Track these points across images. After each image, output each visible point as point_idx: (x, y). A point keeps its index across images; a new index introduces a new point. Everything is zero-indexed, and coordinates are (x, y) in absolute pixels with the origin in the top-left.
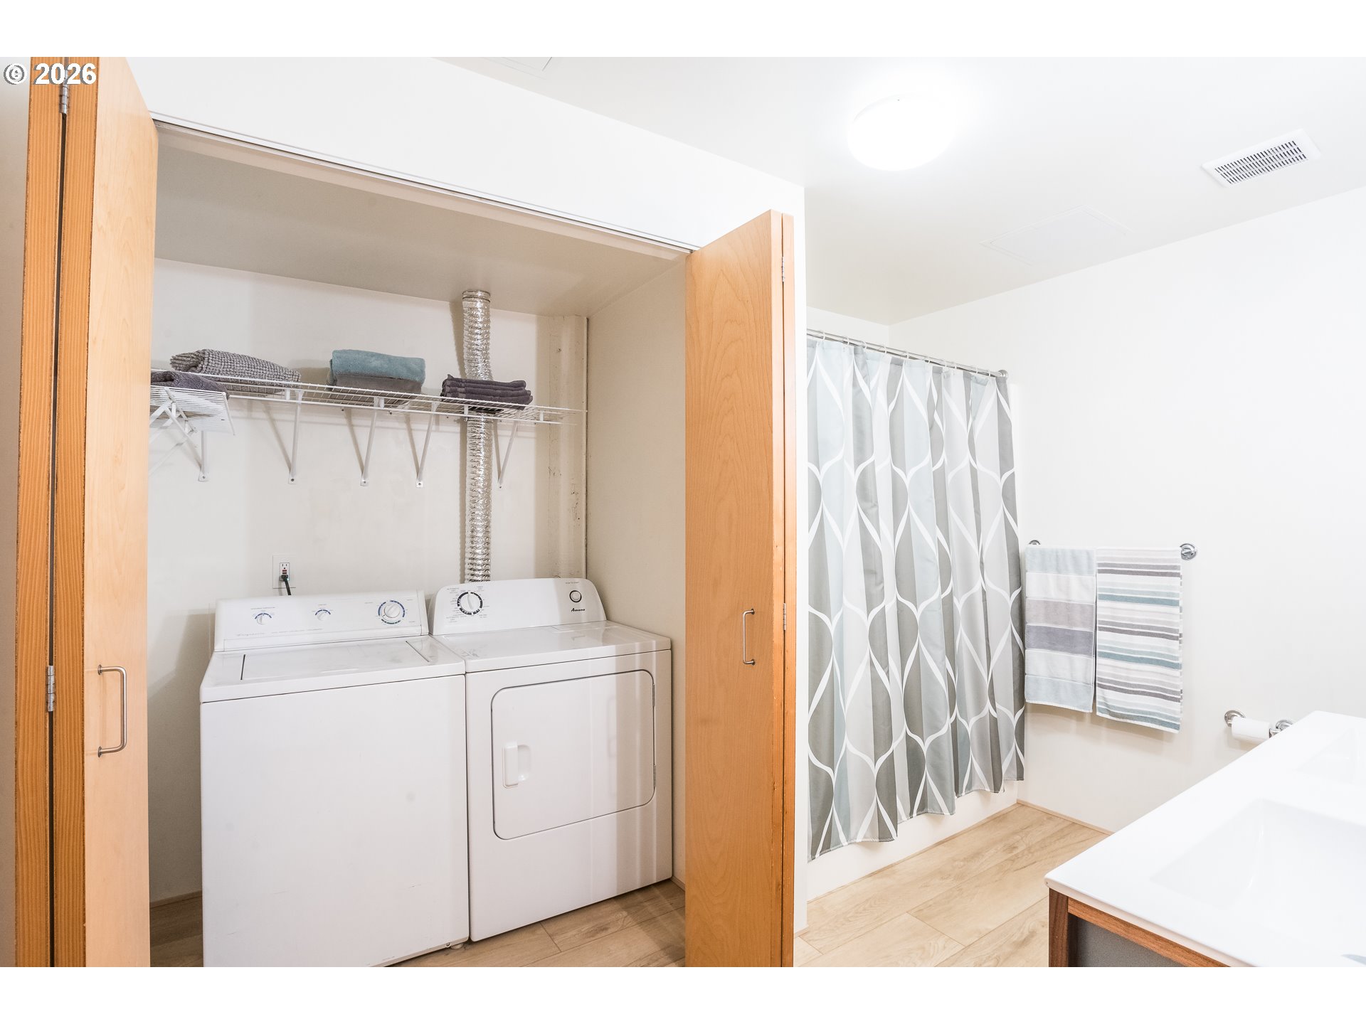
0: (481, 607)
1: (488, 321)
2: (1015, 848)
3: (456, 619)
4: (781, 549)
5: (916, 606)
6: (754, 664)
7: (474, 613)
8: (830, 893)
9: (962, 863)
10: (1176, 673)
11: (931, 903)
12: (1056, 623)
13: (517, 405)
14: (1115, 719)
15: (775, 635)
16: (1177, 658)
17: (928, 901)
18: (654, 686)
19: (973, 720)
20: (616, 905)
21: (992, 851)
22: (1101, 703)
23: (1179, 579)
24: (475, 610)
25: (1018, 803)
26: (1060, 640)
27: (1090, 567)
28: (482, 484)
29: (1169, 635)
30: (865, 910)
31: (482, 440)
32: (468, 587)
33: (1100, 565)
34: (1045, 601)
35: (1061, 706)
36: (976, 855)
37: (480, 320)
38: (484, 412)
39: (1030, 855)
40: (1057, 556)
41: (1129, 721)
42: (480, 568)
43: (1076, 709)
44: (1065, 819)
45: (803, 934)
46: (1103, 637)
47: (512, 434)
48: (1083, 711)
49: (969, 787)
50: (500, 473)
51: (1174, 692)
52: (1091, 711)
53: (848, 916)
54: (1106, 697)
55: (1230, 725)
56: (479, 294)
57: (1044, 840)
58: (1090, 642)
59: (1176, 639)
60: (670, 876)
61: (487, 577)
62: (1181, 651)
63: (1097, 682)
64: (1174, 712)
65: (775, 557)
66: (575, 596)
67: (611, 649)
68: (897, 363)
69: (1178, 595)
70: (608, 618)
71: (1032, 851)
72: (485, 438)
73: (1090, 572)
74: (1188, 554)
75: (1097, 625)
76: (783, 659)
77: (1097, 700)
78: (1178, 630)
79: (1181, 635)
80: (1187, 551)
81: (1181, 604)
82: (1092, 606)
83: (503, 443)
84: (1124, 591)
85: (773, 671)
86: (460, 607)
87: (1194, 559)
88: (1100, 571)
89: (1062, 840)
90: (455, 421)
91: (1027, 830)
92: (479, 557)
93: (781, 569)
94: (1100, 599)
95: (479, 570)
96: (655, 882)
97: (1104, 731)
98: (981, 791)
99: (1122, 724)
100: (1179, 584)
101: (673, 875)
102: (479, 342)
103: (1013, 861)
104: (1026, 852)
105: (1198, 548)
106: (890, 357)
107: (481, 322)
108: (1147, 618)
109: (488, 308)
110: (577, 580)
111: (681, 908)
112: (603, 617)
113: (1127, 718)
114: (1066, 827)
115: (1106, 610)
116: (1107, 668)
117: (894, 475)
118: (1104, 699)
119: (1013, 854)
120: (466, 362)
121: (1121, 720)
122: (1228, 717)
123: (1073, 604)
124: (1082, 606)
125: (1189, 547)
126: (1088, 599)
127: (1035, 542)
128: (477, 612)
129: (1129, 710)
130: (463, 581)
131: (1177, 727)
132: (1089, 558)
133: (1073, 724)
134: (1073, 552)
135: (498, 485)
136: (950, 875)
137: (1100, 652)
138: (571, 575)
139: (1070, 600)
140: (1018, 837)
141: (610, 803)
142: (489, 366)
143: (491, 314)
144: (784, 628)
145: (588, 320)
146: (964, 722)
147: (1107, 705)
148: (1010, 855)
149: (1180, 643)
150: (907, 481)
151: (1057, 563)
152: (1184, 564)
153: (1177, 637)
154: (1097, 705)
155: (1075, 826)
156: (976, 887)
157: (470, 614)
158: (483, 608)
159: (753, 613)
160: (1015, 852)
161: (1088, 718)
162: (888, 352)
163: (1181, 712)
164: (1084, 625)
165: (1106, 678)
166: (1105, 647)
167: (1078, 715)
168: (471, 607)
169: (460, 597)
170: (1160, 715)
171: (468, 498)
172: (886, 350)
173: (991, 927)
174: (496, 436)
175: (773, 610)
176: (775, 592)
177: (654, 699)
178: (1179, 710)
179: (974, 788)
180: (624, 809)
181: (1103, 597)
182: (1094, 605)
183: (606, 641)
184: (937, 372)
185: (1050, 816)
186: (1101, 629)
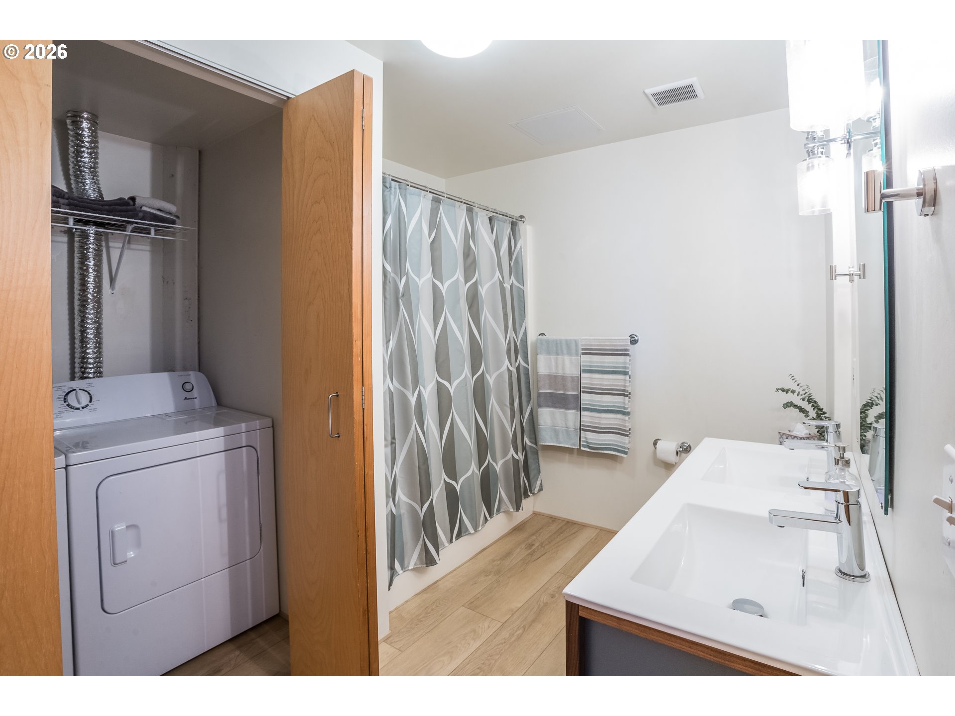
0: (90, 401)
1: (96, 142)
2: (533, 545)
3: (62, 415)
4: (359, 343)
5: (450, 384)
6: (339, 437)
7: (83, 408)
8: (407, 602)
9: (499, 562)
10: (627, 418)
11: (478, 596)
12: (556, 390)
13: (126, 219)
14: (592, 451)
15: (355, 413)
16: (627, 409)
17: (477, 594)
18: (258, 459)
19: (500, 463)
20: (231, 646)
21: (518, 550)
22: (583, 441)
23: (628, 357)
24: (83, 404)
25: (533, 513)
26: (560, 401)
27: (577, 351)
28: (91, 290)
29: (624, 394)
30: (432, 610)
31: (91, 250)
32: (77, 384)
33: (583, 349)
34: (549, 375)
35: (560, 445)
36: (508, 554)
37: (87, 139)
38: (93, 225)
39: (542, 549)
40: (557, 344)
41: (600, 451)
42: (91, 366)
43: (569, 446)
44: (563, 520)
45: (386, 640)
46: (585, 397)
47: (123, 247)
48: (573, 447)
49: (498, 511)
50: (112, 280)
51: (625, 431)
52: (578, 447)
53: (420, 618)
54: (588, 437)
55: (656, 448)
56: (85, 115)
57: (550, 536)
58: (578, 401)
59: (627, 396)
60: (277, 612)
61: (99, 374)
62: (630, 404)
63: (581, 427)
64: (624, 443)
65: (354, 350)
66: (188, 387)
67: (220, 431)
68: (437, 201)
69: (628, 368)
70: (219, 403)
71: (543, 545)
72: (94, 249)
73: (577, 354)
74: (634, 342)
75: (582, 390)
76: (362, 432)
77: (581, 439)
78: (628, 390)
79: (630, 394)
80: (633, 339)
81: (630, 373)
82: (578, 377)
83: (115, 254)
84: (598, 366)
85: (354, 442)
86: (67, 403)
87: (638, 343)
88: (583, 354)
89: (562, 535)
90: (61, 231)
91: (540, 531)
92: (90, 356)
93: (360, 359)
94: (583, 372)
95: (91, 368)
96: (265, 619)
97: (585, 460)
98: (507, 512)
99: (597, 454)
100: (629, 361)
101: (280, 610)
102: (87, 160)
103: (532, 555)
104: (540, 547)
105: (639, 337)
106: (431, 195)
107: (88, 142)
108: (611, 383)
109: (96, 129)
110: (191, 373)
111: (286, 638)
112: (214, 403)
113: (599, 450)
114: (564, 525)
115: (587, 380)
116: (588, 418)
117: (434, 285)
118: (586, 438)
119: (532, 550)
120: (72, 178)
121: (596, 451)
122: (655, 443)
123: (566, 376)
124: (572, 377)
125: (634, 336)
126: (575, 372)
127: (542, 334)
128: (86, 406)
129: (601, 444)
130: (73, 378)
131: (626, 453)
132: (577, 345)
133: (567, 456)
134: (566, 341)
135: (110, 291)
136: (491, 572)
137: (583, 408)
138: (185, 369)
139: (564, 374)
140: (534, 537)
141: (222, 561)
142: (98, 184)
143: (99, 135)
144: (363, 406)
145: (200, 152)
146: (494, 464)
147: (587, 442)
148: (530, 551)
149: (629, 398)
150: (444, 291)
151: (556, 348)
152: (631, 347)
153: (628, 395)
154: (582, 443)
155: (570, 523)
156: (509, 578)
157: (78, 409)
158: (92, 403)
159: (337, 396)
160: (534, 548)
161: (575, 452)
162: (430, 192)
163: (629, 443)
164: (573, 390)
165: (587, 424)
166: (587, 404)
167: (569, 451)
168: (79, 402)
169: (67, 394)
170: (617, 446)
171: (77, 303)
172: (429, 190)
173: (519, 605)
174: (108, 248)
175: (353, 393)
176: (355, 378)
177: (258, 469)
178: (628, 442)
179: (502, 510)
180: (234, 565)
181: (585, 371)
182: (579, 376)
183: (217, 424)
184: (470, 210)
185: (553, 519)
186: (584, 392)
